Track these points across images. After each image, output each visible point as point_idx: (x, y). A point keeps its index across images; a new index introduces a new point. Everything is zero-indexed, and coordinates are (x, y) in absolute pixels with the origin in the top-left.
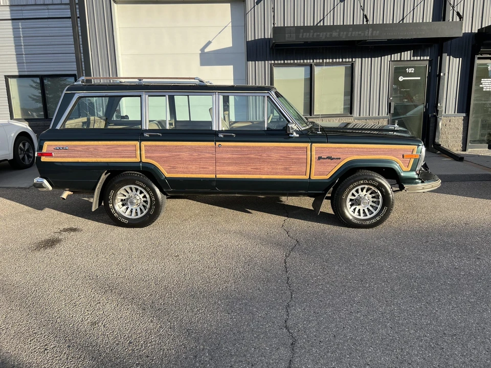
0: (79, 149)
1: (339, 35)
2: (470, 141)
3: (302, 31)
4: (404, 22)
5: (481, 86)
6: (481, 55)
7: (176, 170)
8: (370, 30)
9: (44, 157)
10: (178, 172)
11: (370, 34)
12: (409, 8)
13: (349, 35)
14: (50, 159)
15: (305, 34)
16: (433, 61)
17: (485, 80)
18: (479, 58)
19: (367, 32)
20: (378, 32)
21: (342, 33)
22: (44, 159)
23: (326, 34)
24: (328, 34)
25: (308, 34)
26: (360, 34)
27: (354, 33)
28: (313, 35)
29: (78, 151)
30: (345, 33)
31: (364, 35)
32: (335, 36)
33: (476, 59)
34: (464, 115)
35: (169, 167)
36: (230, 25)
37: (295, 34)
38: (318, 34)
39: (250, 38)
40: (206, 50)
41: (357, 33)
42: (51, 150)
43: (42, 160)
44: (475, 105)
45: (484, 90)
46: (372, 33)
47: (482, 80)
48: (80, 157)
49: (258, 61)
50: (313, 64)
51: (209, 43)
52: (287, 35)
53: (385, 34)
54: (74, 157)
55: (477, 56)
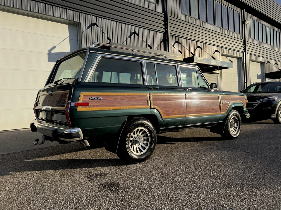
0: (109, 99)
7: (168, 113)
9: (80, 107)
10: (169, 115)
14: (86, 108)
22: (80, 109)
29: (109, 101)
35: (165, 111)
36: (69, 38)
40: (53, 52)
42: (86, 100)
43: (78, 110)
48: (111, 106)
51: (54, 47)
54: (106, 106)
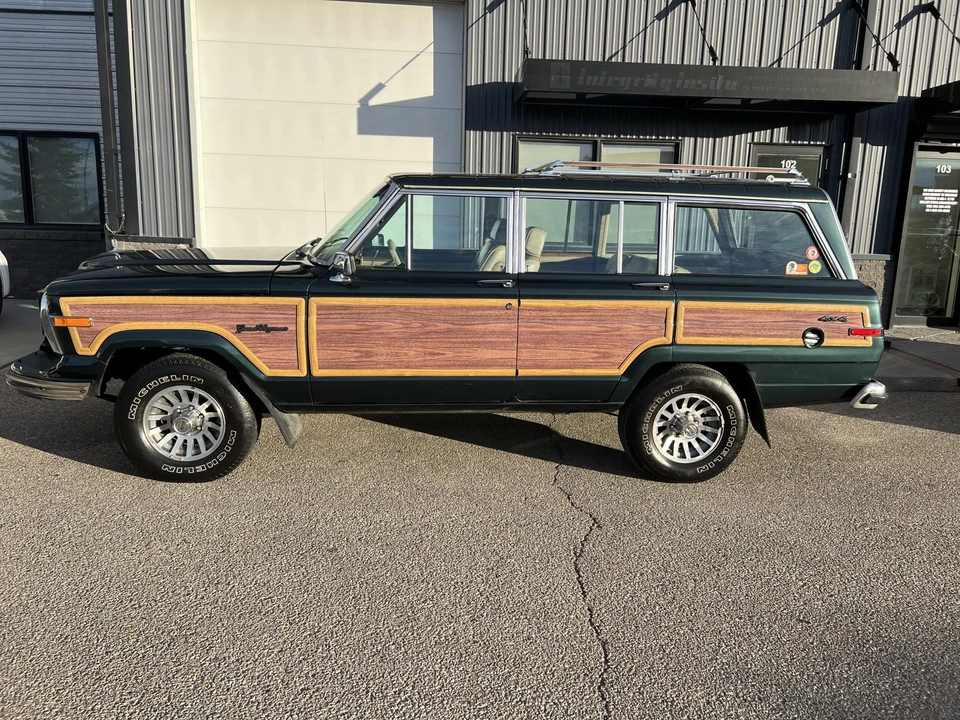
1: (658, 83)
2: (898, 308)
3: (583, 70)
4: (782, 66)
5: (922, 202)
6: (926, 142)
8: (721, 77)
11: (718, 87)
12: (791, 38)
13: (678, 86)
15: (589, 78)
16: (834, 148)
17: (930, 190)
18: (922, 148)
19: (713, 82)
20: (735, 83)
21: (663, 81)
23: (633, 81)
24: (637, 80)
25: (596, 78)
26: (701, 86)
27: (687, 82)
28: (606, 81)
30: (670, 81)
31: (708, 86)
32: (650, 86)
33: (916, 148)
34: (888, 257)
36: (432, 48)
37: (569, 77)
38: (617, 79)
39: (474, 80)
41: (694, 82)
44: (909, 238)
45: (927, 210)
46: (723, 85)
47: (925, 190)
49: (489, 130)
50: (599, 140)
52: (553, 78)
53: (748, 88)
55: (918, 144)
